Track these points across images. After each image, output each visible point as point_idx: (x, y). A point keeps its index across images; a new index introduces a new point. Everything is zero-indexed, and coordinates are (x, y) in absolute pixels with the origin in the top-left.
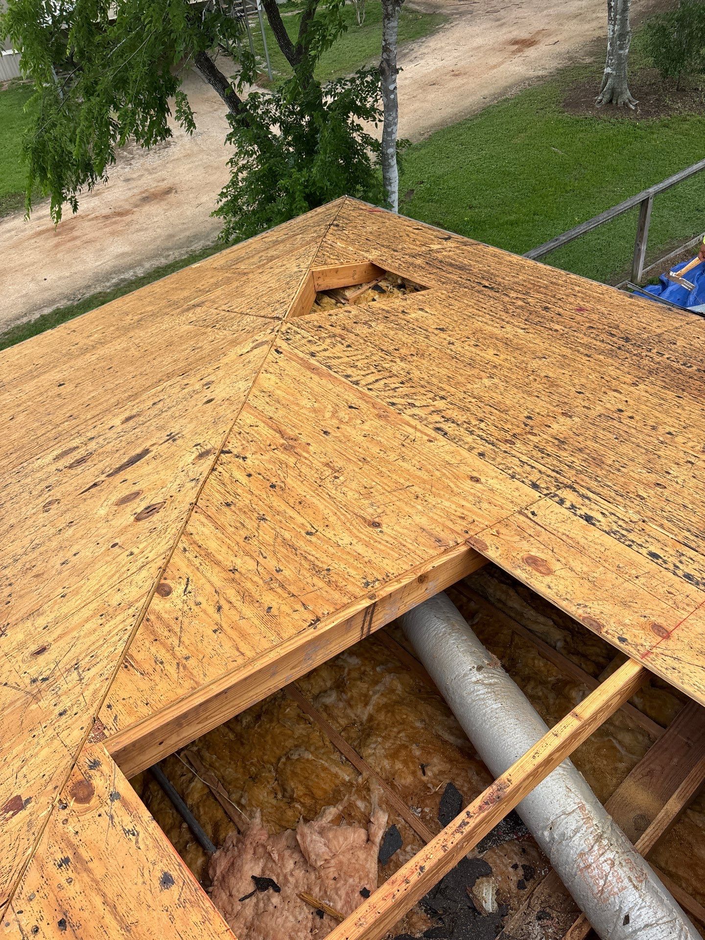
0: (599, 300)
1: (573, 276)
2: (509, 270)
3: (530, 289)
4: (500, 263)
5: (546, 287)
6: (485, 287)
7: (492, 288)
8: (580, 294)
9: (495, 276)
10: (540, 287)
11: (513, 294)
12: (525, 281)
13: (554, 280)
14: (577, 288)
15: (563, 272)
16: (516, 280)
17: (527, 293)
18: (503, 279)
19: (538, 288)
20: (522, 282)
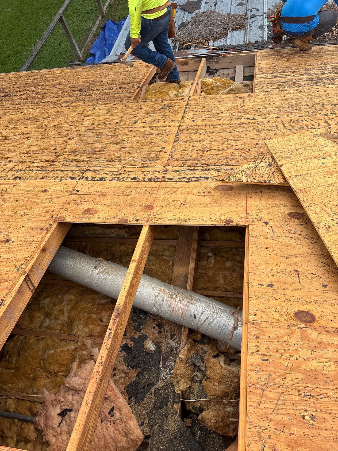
0: (60, 77)
1: (43, 71)
2: (10, 82)
3: (25, 87)
4: (5, 81)
5: (33, 82)
6: (3, 96)
7: (7, 96)
8: (50, 79)
9: (5, 88)
10: (30, 84)
11: (19, 94)
12: (21, 84)
13: (35, 77)
14: (48, 76)
15: (37, 71)
16: (17, 85)
17: (25, 90)
18: (10, 88)
19: (29, 85)
20: (20, 86)
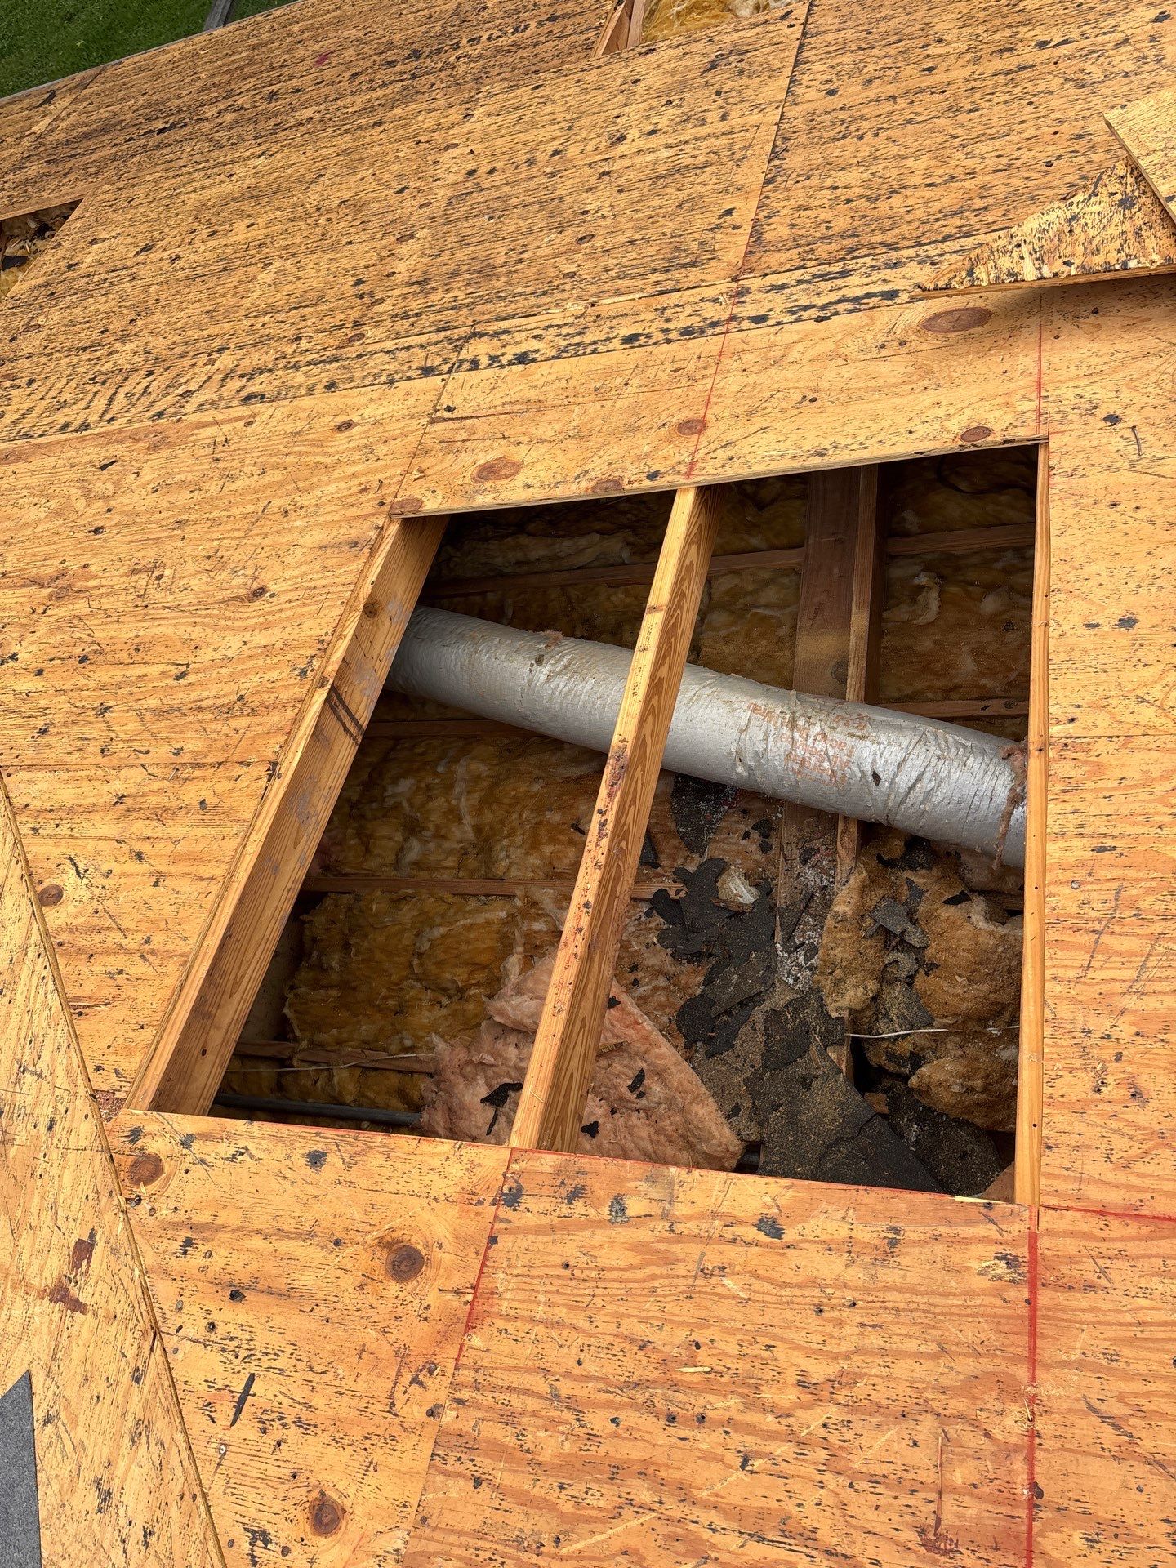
0: (339, 23)
1: (278, 12)
2: (177, 77)
3: (229, 83)
4: (158, 76)
5: (251, 61)
6: (161, 131)
7: (173, 126)
8: (306, 35)
9: (164, 102)
10: (241, 68)
11: (210, 112)
12: (213, 76)
13: (255, 41)
14: (296, 28)
15: (259, 18)
16: (199, 84)
17: (230, 94)
18: (179, 97)
19: (237, 73)
20: (209, 82)
